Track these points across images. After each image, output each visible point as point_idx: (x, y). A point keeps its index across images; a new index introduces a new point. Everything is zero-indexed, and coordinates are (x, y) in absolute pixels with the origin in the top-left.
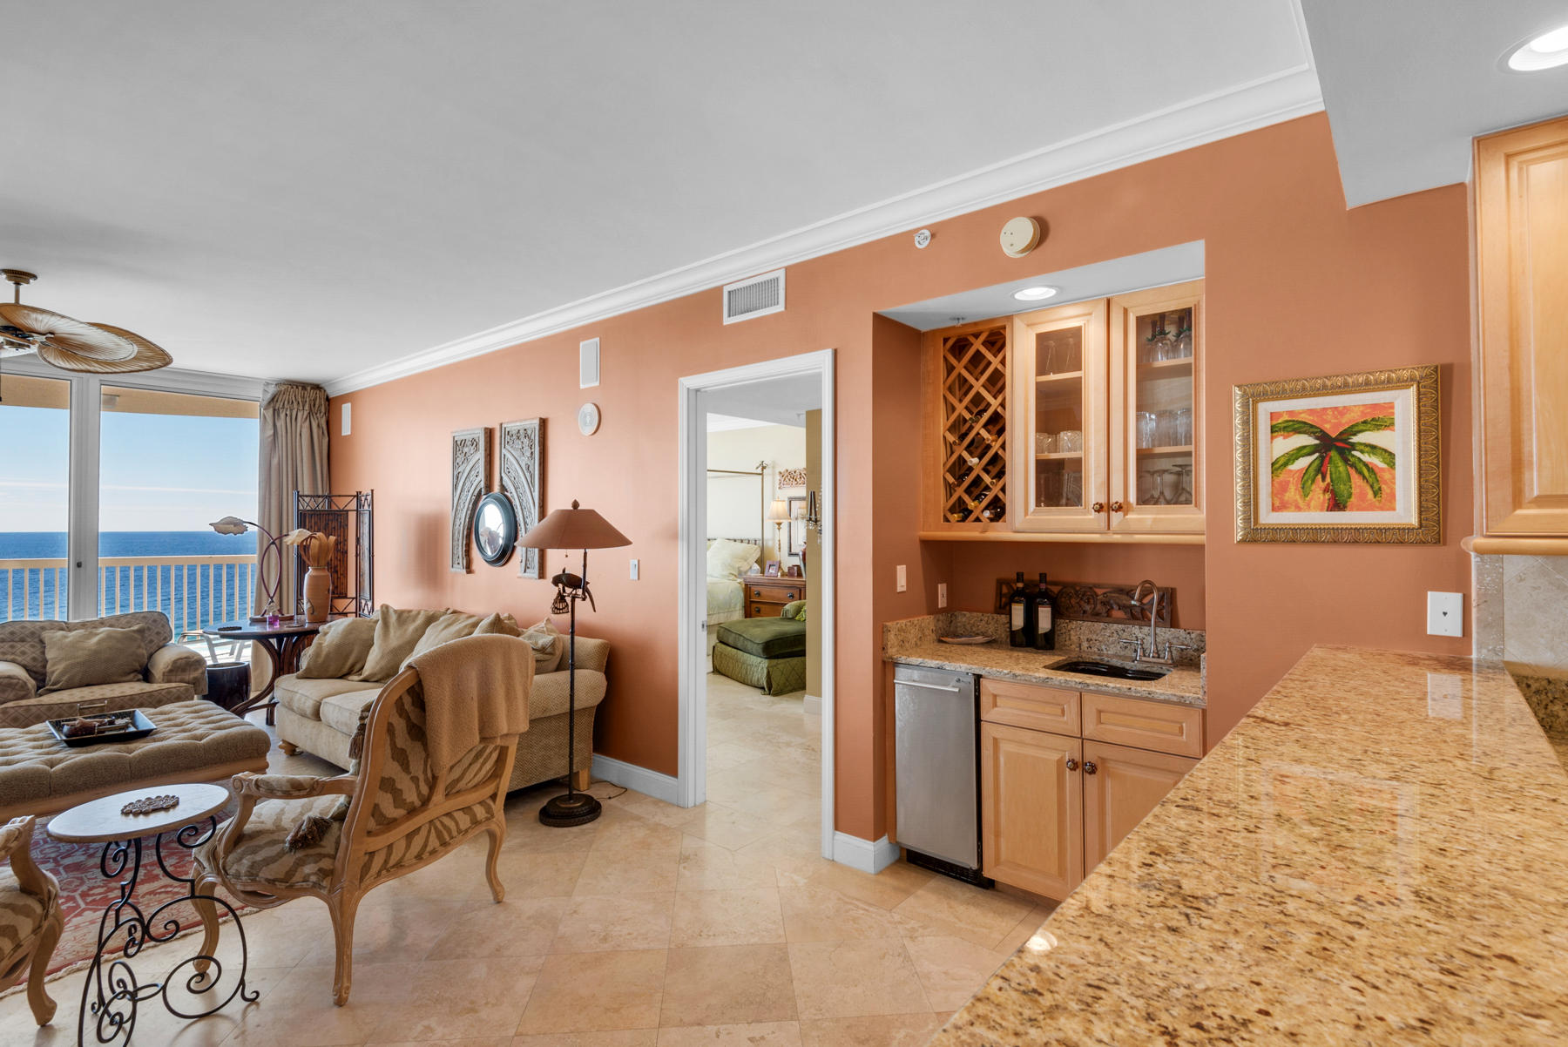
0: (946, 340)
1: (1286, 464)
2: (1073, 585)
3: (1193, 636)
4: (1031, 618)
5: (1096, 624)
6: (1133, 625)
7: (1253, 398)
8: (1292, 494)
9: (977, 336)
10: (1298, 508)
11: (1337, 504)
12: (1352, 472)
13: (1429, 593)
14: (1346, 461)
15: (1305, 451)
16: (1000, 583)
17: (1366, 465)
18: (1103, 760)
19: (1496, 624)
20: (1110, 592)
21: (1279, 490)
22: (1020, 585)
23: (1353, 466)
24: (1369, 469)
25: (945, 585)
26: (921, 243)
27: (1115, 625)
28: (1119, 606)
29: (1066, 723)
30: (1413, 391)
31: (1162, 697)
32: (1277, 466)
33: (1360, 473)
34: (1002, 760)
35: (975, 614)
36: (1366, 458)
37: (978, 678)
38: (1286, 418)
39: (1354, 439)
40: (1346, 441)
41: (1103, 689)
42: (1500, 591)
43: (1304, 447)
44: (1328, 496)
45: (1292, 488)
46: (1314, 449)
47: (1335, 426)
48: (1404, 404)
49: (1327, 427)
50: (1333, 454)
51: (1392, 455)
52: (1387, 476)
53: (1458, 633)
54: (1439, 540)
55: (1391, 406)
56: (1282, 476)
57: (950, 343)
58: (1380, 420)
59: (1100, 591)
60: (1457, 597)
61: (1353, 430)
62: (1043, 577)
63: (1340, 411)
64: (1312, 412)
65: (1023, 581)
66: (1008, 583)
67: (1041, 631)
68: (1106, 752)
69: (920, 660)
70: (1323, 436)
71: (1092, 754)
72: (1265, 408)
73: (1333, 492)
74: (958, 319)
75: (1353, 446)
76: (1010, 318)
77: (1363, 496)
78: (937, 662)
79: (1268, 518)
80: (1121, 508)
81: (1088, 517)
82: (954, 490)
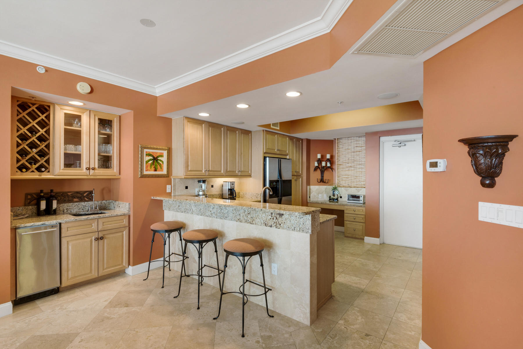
0: (18, 101)
1: (148, 162)
2: (60, 193)
4: (49, 205)
5: (69, 204)
6: (82, 202)
7: (143, 148)
8: (149, 168)
9: (34, 104)
10: (150, 171)
11: (155, 170)
12: (158, 164)
13: (167, 186)
14: (157, 162)
15: (151, 160)
16: (27, 195)
17: (160, 163)
18: (104, 235)
19: (174, 190)
20: (74, 194)
21: (147, 167)
22: (42, 194)
23: (158, 163)
24: (160, 164)
26: (41, 71)
27: (76, 203)
28: (77, 197)
29: (93, 229)
30: (167, 151)
31: (120, 215)
32: (147, 162)
33: (159, 164)
34: (70, 247)
36: (160, 162)
37: (60, 224)
38: (148, 153)
39: (158, 158)
40: (157, 159)
42: (175, 184)
43: (151, 159)
44: (154, 168)
45: (149, 167)
46: (152, 160)
47: (156, 155)
48: (165, 153)
49: (154, 156)
50: (155, 161)
51: (163, 162)
52: (162, 165)
53: (170, 192)
54: (168, 177)
55: (163, 153)
56: (147, 164)
57: (19, 103)
58: (162, 156)
59: (69, 194)
60: (170, 186)
61: (158, 157)
62: (52, 191)
63: (157, 153)
64: (152, 152)
65: (43, 193)
66: (31, 194)
67: (53, 209)
68: (105, 233)
69: (32, 224)
70: (154, 157)
71: (101, 235)
72: (145, 150)
73: (155, 168)
74: (33, 98)
75: (158, 160)
76: (54, 104)
77: (159, 169)
78: (42, 222)
79: (145, 173)
80: (94, 169)
81: (82, 171)
82: (20, 161)
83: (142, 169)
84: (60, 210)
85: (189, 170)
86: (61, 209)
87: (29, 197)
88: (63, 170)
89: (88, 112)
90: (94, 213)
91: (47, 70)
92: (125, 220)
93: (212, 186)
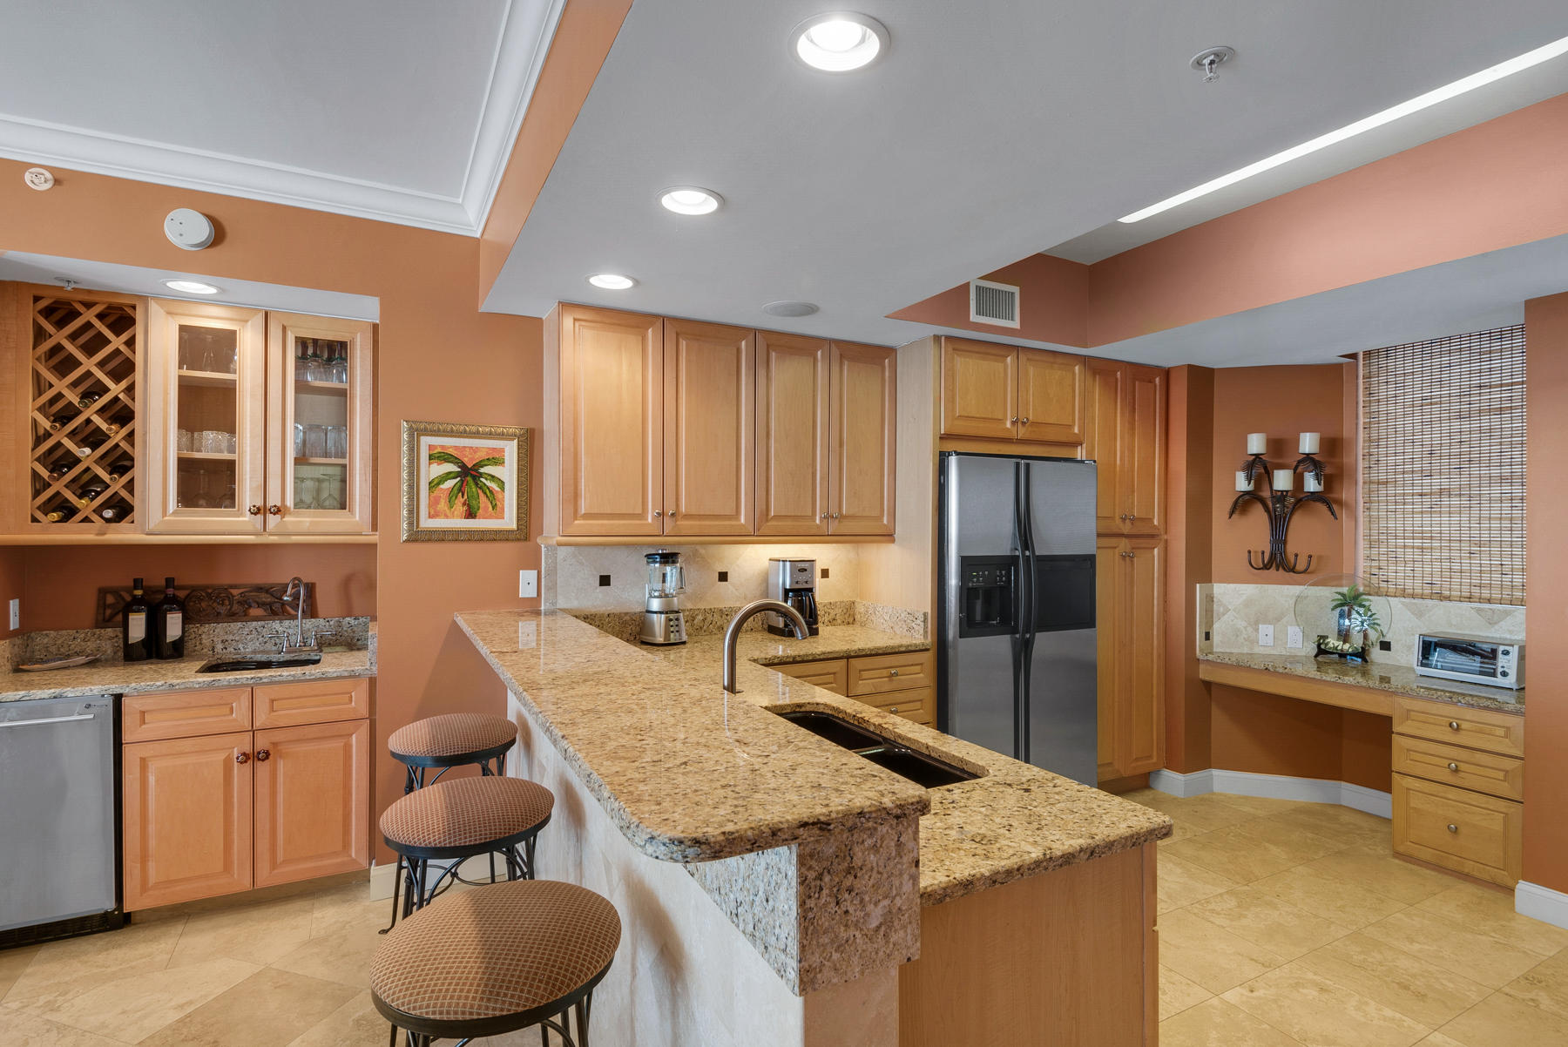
0: (37, 299)
1: (438, 484)
2: (204, 588)
3: (332, 623)
4: (155, 626)
5: (232, 625)
6: (274, 620)
7: (417, 432)
8: (442, 505)
9: (89, 305)
10: (446, 517)
11: (471, 514)
12: (480, 491)
13: (521, 571)
14: (477, 484)
15: (452, 475)
16: (103, 592)
17: (488, 488)
18: (275, 744)
19: (553, 587)
20: (251, 592)
21: (433, 503)
22: (139, 592)
23: (480, 488)
24: (491, 491)
25: (17, 601)
26: (39, 182)
27: (254, 623)
28: (258, 603)
29: (235, 720)
30: (516, 441)
31: (335, 675)
32: (433, 485)
33: (485, 493)
34: (152, 779)
35: (64, 632)
36: (488, 483)
37: (118, 699)
38: (439, 450)
39: (482, 470)
40: (477, 471)
41: (276, 679)
42: (556, 567)
43: (450, 473)
44: (466, 507)
45: (442, 501)
46: (457, 475)
47: (472, 459)
48: (511, 450)
49: (466, 460)
50: (469, 479)
51: (503, 483)
52: (500, 496)
53: (535, 596)
54: (526, 539)
55: (502, 450)
56: (436, 493)
57: (43, 304)
58: (497, 461)
59: (235, 592)
60: (535, 572)
61: (480, 464)
62: (170, 582)
63: (475, 450)
64: (456, 448)
65: (142, 588)
66: (115, 592)
67: (169, 640)
68: (278, 736)
69: (22, 693)
70: (463, 466)
71: (262, 743)
72: (426, 441)
73: (469, 506)
74: (68, 281)
75: (481, 475)
76: (144, 299)
77: (486, 509)
78: (53, 691)
79: (426, 523)
80: (278, 511)
81: (241, 519)
82: (47, 485)
83: (414, 511)
84: (201, 644)
85: (583, 512)
86: (204, 641)
87: (110, 599)
88: (175, 513)
89: (260, 319)
90: (296, 658)
91: (60, 178)
92: (355, 695)
93: (723, 577)
